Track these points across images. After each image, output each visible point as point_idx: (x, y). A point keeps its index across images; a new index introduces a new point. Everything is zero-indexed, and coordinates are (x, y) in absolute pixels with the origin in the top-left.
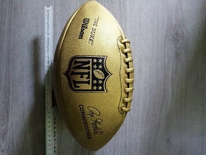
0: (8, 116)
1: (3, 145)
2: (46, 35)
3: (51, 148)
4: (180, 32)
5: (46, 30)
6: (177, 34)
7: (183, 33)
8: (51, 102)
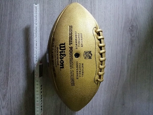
0: (7, 83)
1: (4, 103)
2: (35, 25)
3: (38, 106)
4: (135, 25)
5: (35, 21)
6: (132, 26)
7: (137, 25)
8: (38, 74)
